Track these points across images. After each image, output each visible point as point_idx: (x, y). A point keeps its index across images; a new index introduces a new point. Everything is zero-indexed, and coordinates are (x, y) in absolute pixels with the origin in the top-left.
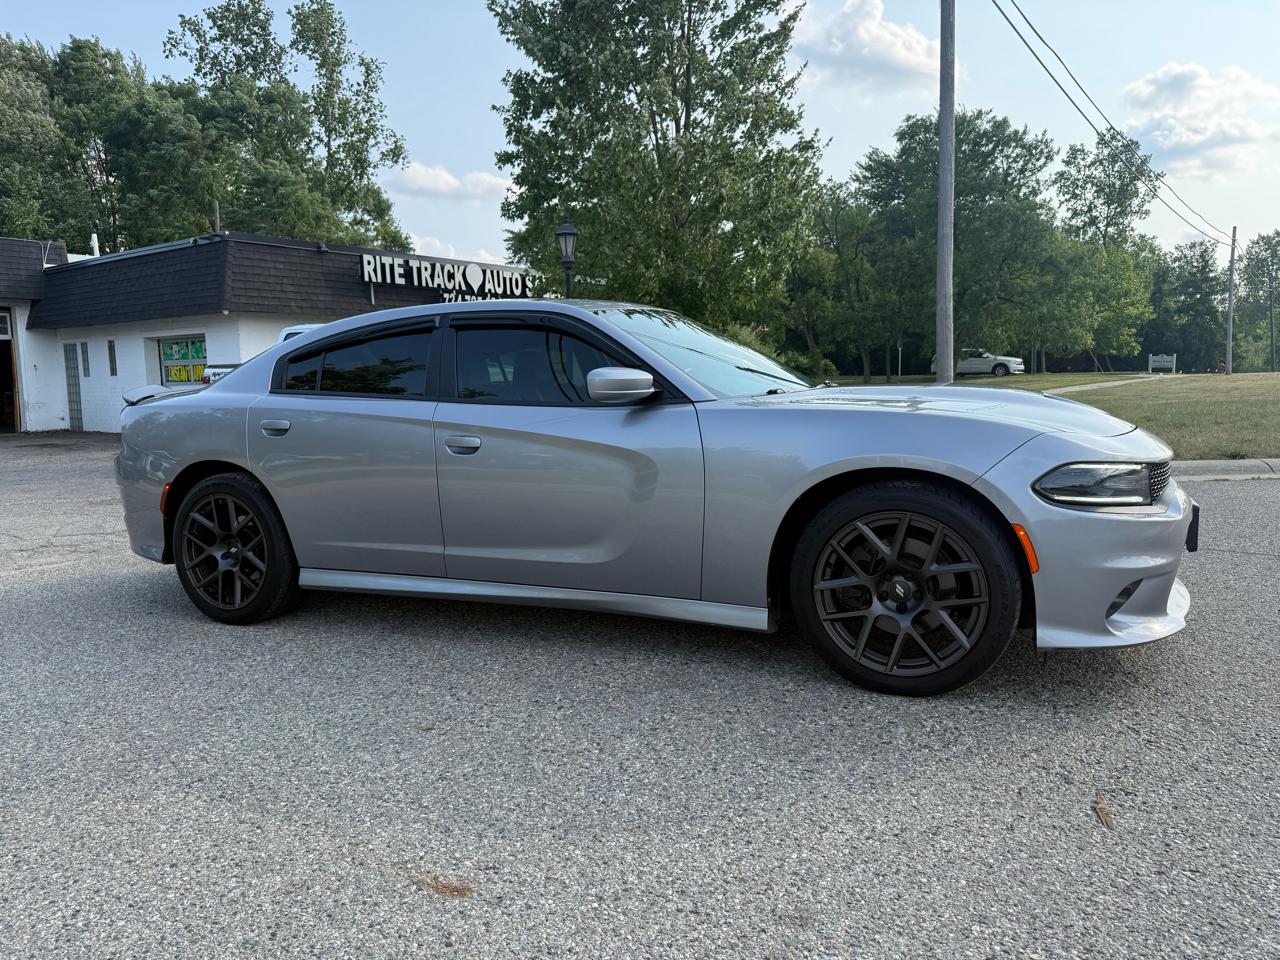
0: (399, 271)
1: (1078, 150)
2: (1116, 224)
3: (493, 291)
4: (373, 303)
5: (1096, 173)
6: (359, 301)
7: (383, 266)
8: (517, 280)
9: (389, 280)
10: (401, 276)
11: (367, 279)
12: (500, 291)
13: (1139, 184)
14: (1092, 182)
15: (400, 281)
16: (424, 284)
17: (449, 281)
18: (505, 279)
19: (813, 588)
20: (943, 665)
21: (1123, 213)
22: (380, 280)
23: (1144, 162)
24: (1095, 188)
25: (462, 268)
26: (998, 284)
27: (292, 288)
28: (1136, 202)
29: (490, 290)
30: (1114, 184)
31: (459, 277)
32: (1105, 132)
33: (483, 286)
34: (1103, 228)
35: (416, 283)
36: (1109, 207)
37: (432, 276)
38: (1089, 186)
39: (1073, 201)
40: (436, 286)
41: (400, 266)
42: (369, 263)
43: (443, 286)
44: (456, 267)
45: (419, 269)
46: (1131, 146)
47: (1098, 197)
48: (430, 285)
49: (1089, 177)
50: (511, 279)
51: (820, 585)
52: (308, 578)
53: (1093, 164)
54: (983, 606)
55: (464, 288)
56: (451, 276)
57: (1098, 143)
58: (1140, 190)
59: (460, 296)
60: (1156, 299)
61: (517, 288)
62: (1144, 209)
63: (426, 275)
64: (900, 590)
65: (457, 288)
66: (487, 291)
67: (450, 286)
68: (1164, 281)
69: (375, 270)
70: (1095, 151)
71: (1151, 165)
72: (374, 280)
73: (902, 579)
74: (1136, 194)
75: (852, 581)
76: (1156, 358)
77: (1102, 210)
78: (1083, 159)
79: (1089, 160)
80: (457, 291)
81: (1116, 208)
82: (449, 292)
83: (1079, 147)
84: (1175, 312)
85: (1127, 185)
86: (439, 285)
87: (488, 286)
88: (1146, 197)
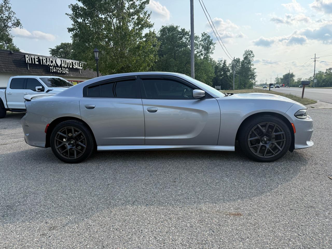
0: (36, 60)
1: (198, 37)
2: (207, 55)
3: (64, 66)
4: (29, 69)
5: (202, 43)
6: (24, 69)
7: (32, 58)
8: (70, 63)
9: (33, 63)
10: (37, 61)
11: (27, 62)
12: (66, 66)
13: (211, 46)
14: (201, 45)
15: (37, 63)
16: (44, 64)
17: (51, 63)
18: (67, 63)
19: (247, 140)
20: (276, 154)
21: (208, 53)
22: (31, 63)
23: (212, 41)
24: (202, 46)
25: (55, 60)
26: (185, 69)
27: (3, 64)
28: (211, 50)
29: (63, 66)
30: (206, 46)
31: (54, 62)
32: (203, 33)
33: (61, 65)
34: (204, 56)
35: (42, 64)
36: (205, 51)
37: (46, 62)
38: (201, 46)
39: (197, 49)
40: (47, 65)
41: (37, 58)
42: (27, 57)
43: (50, 65)
44: (53, 59)
45: (42, 60)
46: (209, 37)
47: (203, 49)
48: (46, 64)
49: (200, 44)
50: (69, 63)
51: (249, 139)
52: (100, 148)
53: (201, 41)
54: (285, 141)
55: (56, 65)
56: (52, 62)
57: (202, 36)
58: (211, 47)
59: (55, 68)
60: (216, 72)
61: (71, 66)
62: (212, 52)
63: (44, 61)
64: (265, 139)
65: (54, 65)
66: (62, 66)
67: (52, 65)
68: (217, 69)
69: (29, 60)
70: (201, 38)
71: (213, 42)
72: (29, 62)
73: (266, 137)
74: (210, 48)
75: (256, 138)
76: (217, 87)
77: (203, 52)
78: (199, 39)
79: (200, 39)
80: (54, 66)
81: (206, 51)
82: (52, 66)
83: (198, 36)
84: (219, 76)
85: (209, 46)
86: (48, 64)
87: (63, 65)
88: (213, 49)
